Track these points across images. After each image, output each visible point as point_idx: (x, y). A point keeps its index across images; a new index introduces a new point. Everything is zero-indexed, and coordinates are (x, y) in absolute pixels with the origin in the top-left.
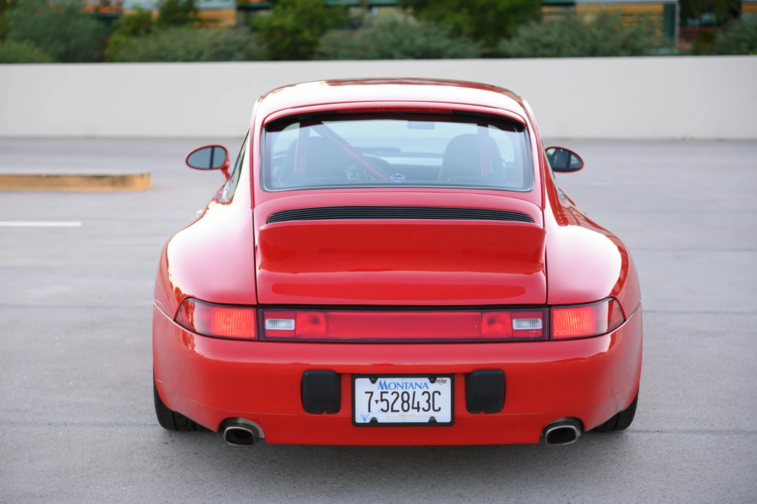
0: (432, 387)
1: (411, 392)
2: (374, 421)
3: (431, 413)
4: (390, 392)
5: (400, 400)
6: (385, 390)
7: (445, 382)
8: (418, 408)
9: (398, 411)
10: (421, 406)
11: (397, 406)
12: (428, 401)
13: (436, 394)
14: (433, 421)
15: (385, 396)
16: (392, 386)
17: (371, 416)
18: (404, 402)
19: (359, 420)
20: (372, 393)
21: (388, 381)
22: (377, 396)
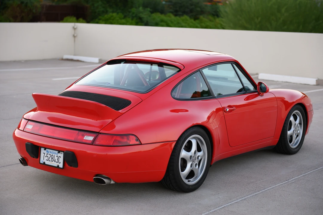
0: (59, 155)
1: (54, 155)
2: (44, 163)
3: (58, 164)
4: (49, 154)
5: (51, 158)
6: (48, 153)
7: (62, 153)
8: (55, 161)
9: (50, 161)
10: (56, 161)
11: (50, 160)
12: (57, 159)
13: (60, 157)
14: (58, 166)
15: (48, 155)
16: (49, 152)
17: (44, 161)
18: (52, 158)
19: (41, 162)
20: (45, 153)
21: (49, 150)
22: (46, 155)
